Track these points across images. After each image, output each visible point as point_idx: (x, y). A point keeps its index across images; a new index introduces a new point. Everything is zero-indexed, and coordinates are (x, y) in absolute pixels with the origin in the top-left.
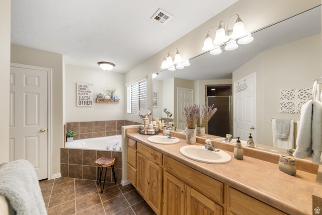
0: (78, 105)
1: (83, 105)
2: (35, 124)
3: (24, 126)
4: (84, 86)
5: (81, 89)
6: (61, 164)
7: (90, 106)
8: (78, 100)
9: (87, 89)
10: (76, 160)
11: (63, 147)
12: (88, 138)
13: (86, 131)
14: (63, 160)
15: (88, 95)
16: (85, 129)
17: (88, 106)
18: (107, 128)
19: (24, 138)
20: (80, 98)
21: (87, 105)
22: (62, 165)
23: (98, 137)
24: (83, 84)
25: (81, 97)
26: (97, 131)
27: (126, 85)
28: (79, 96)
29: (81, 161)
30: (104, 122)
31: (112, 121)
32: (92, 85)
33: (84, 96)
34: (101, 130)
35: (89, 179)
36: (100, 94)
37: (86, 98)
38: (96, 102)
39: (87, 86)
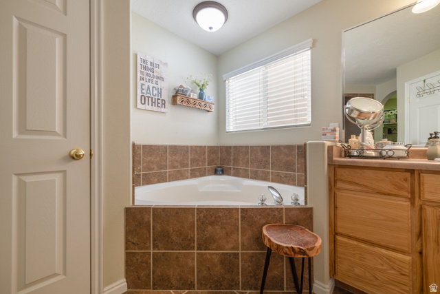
0: (140, 106)
1: (149, 108)
2: (54, 133)
3: (15, 135)
4: (152, 64)
5: (145, 68)
6: (127, 254)
7: (163, 110)
8: (139, 94)
9: (157, 72)
10: (174, 238)
11: (130, 205)
12: (159, 182)
13: (155, 166)
14: (135, 240)
15: (159, 86)
16: (152, 163)
17: (159, 110)
18: (193, 160)
19: (15, 180)
20: (142, 89)
21: (155, 108)
22: (129, 257)
23: (177, 179)
24: (150, 60)
25: (145, 87)
26: (174, 167)
27: (224, 76)
28: (142, 85)
29: (192, 240)
30: (187, 147)
31: (201, 147)
32: (166, 64)
33: (151, 85)
34: (183, 165)
35: (217, 288)
36: (181, 86)
37: (155, 92)
38: (174, 102)
39: (158, 65)
